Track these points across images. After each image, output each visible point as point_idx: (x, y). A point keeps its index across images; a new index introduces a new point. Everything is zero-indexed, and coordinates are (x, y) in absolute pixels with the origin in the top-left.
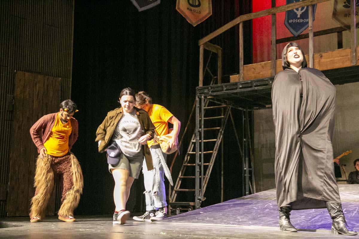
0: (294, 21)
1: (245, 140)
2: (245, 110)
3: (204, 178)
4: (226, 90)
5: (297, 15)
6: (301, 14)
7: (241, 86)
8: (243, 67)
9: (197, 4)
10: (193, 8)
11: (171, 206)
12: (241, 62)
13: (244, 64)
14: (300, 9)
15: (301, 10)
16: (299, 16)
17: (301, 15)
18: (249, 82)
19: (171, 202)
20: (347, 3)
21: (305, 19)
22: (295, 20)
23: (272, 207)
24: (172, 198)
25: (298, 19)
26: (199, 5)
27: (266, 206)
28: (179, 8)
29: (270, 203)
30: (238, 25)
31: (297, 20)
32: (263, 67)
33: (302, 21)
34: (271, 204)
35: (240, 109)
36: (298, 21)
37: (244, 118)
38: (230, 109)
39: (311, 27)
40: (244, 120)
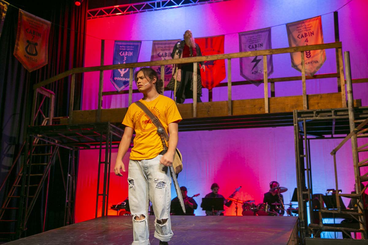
0: (118, 79)
1: (69, 175)
2: (71, 149)
5: (121, 74)
6: (124, 73)
8: (73, 112)
9: (34, 53)
10: (30, 56)
12: (72, 108)
13: (74, 110)
14: (123, 69)
15: (125, 71)
16: (122, 75)
17: (124, 75)
18: (77, 125)
20: (159, 71)
21: (127, 79)
22: (119, 77)
23: (87, 236)
25: (122, 77)
26: (36, 54)
27: (81, 235)
28: (16, 55)
29: (85, 232)
30: (71, 76)
31: (120, 78)
32: (89, 114)
33: (124, 79)
34: (86, 234)
35: (68, 148)
36: (122, 79)
37: (71, 156)
38: (58, 147)
39: (131, 85)
40: (71, 158)
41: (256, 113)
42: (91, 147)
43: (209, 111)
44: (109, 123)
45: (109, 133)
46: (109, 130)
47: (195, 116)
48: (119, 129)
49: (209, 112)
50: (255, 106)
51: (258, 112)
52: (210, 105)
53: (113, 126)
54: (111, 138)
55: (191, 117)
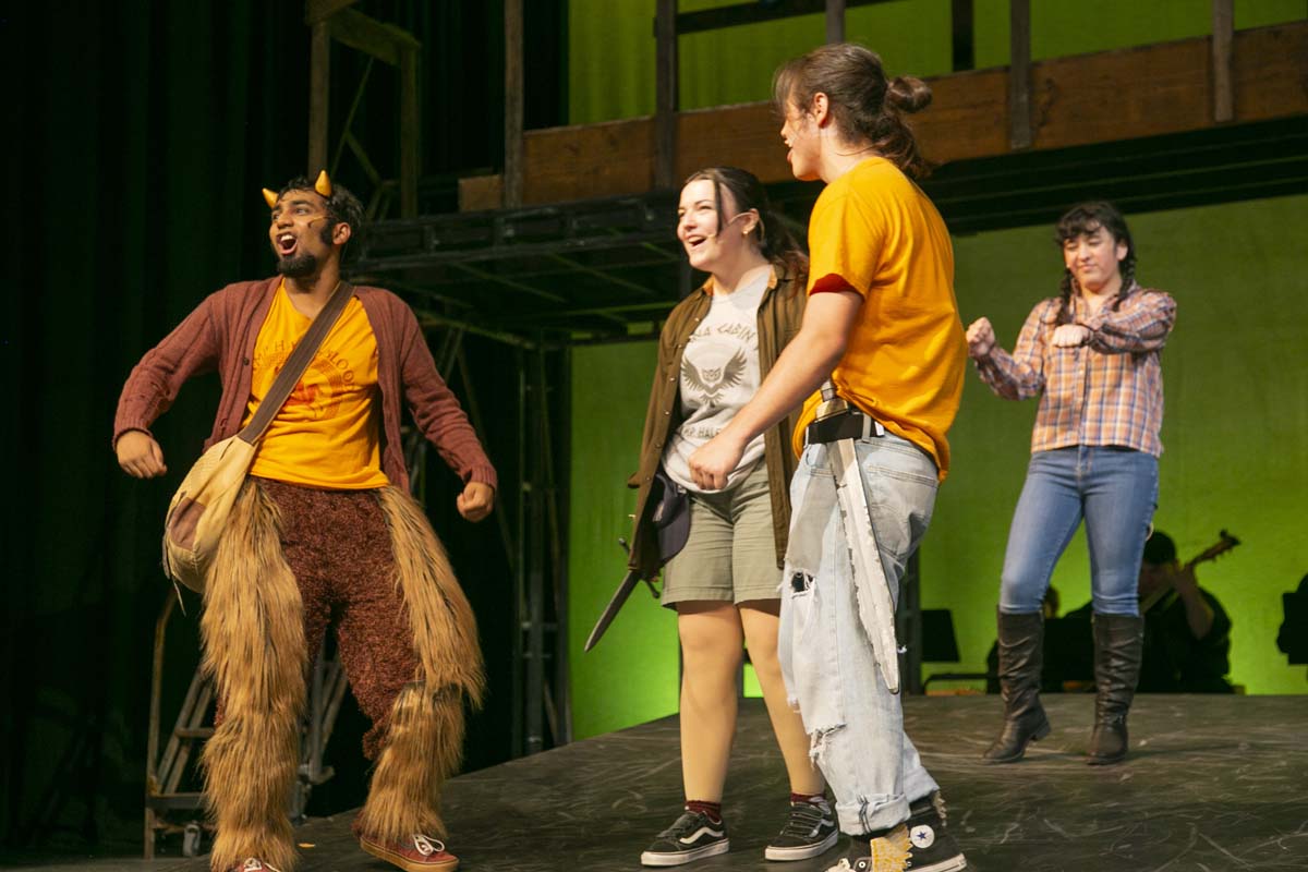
1: (526, 487)
2: (528, 345)
3: (326, 673)
4: (438, 248)
7: (510, 232)
8: (524, 140)
11: (157, 814)
12: (515, 116)
13: (528, 125)
18: (550, 211)
19: (156, 793)
24: (164, 775)
27: (615, 805)
29: (637, 789)
32: (613, 142)
34: (638, 796)
35: (508, 338)
37: (527, 382)
38: (460, 337)
40: (527, 393)
42: (634, 328)
47: (1223, 113)
55: (1203, 123)
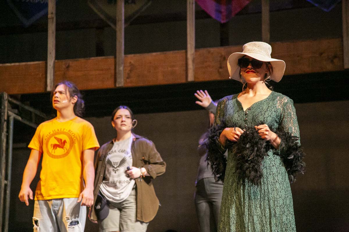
39: (52, 13)
41: (324, 70)
43: (221, 68)
44: (6, 96)
45: (6, 118)
46: (6, 110)
47: (191, 78)
48: (27, 108)
49: (220, 70)
50: (321, 54)
51: (329, 67)
52: (223, 54)
53: (15, 102)
54: (11, 127)
